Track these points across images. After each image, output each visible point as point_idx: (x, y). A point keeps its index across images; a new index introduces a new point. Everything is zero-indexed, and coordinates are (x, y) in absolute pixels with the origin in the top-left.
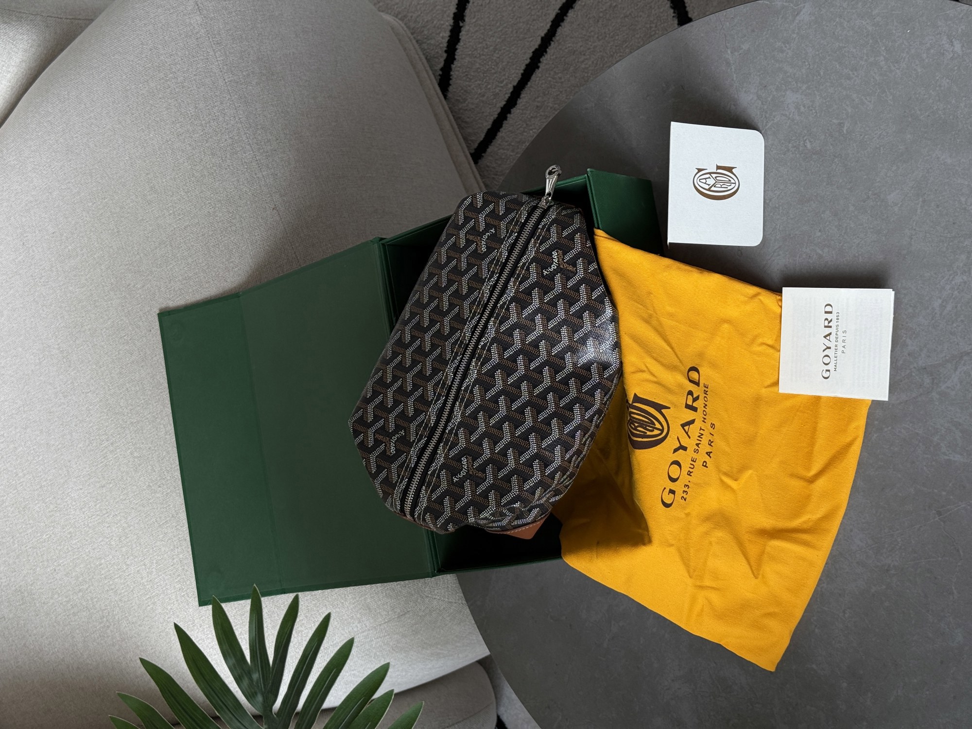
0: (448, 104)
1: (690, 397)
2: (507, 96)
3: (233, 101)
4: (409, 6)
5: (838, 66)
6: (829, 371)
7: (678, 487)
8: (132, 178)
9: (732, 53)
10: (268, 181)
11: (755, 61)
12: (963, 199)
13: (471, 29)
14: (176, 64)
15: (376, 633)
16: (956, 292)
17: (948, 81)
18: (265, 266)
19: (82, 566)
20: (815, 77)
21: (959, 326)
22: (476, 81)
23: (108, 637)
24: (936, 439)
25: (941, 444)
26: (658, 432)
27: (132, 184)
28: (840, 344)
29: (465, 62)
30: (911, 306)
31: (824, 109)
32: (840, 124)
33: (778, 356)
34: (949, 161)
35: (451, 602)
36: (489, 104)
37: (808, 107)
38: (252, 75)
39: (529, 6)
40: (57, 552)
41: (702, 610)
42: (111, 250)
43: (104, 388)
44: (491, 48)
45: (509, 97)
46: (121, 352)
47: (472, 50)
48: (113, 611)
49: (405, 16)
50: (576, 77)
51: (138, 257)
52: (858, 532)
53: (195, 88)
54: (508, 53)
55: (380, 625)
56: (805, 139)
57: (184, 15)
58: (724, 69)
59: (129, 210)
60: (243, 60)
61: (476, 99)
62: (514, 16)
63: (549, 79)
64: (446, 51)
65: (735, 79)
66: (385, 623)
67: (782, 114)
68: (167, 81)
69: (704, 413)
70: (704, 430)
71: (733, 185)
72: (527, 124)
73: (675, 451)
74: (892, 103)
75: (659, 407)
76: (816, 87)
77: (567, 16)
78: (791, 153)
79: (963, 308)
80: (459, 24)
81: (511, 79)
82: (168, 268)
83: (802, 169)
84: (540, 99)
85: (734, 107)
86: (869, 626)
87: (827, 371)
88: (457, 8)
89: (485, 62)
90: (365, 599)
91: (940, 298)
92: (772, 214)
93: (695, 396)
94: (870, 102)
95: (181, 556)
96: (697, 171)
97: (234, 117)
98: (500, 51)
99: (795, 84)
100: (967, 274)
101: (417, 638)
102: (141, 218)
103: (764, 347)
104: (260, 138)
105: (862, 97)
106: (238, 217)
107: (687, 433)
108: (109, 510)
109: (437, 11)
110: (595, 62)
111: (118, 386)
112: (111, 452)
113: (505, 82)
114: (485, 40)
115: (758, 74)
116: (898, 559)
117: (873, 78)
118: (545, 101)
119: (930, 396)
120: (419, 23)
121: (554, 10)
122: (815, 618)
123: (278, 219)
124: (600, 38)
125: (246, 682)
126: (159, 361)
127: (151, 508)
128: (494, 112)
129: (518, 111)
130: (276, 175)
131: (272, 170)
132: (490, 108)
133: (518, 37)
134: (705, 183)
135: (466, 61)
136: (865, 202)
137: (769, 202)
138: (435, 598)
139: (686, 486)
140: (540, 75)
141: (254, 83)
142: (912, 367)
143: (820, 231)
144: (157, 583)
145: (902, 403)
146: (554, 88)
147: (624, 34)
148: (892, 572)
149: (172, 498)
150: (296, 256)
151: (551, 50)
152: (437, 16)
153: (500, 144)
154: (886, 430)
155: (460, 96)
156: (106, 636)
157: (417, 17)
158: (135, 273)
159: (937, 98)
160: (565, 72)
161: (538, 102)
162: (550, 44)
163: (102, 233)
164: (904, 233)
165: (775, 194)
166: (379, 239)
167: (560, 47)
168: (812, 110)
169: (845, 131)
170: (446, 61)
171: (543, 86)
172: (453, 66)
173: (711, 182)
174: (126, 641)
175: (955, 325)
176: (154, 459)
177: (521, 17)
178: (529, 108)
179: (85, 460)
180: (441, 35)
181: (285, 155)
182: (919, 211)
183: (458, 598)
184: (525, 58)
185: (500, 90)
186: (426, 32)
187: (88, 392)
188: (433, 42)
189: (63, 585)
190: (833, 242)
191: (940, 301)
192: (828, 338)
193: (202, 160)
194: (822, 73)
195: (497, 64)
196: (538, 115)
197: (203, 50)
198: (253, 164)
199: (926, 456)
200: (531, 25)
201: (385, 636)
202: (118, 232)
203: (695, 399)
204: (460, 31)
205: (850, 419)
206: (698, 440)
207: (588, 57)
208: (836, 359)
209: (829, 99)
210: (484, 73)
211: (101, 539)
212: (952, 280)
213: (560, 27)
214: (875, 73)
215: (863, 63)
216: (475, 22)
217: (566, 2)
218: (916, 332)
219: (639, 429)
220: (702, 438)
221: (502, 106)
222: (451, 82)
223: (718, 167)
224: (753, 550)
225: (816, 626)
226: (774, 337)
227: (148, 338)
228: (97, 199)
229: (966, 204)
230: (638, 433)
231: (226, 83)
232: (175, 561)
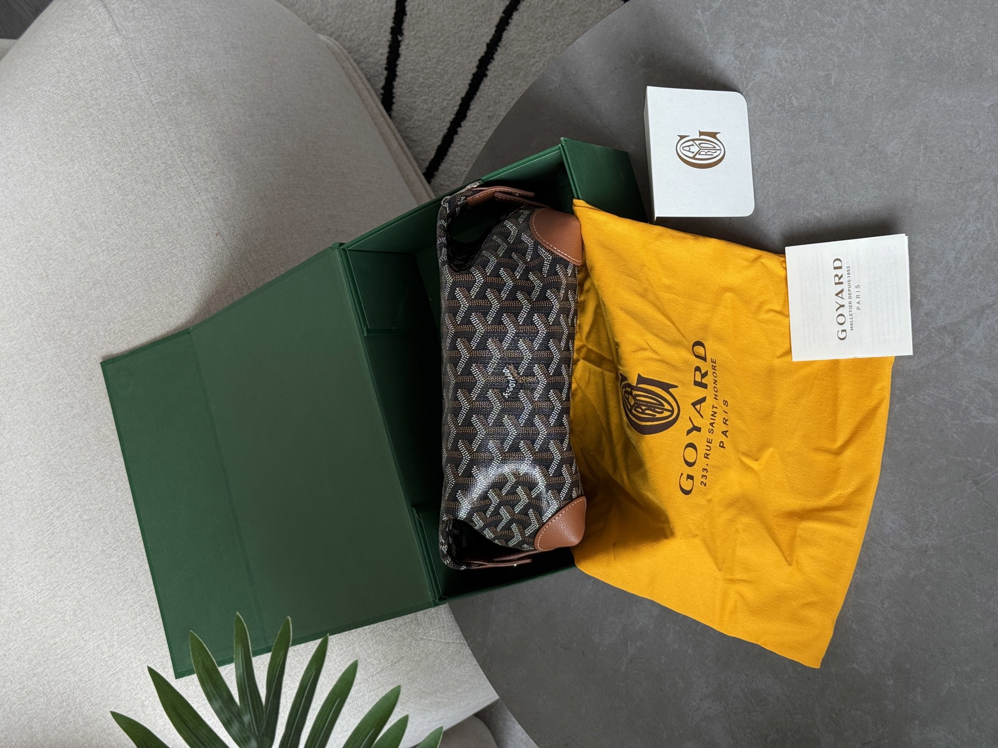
0: (394, 124)
1: (698, 373)
2: (456, 109)
3: (163, 123)
4: (343, 24)
5: (818, 14)
6: (845, 331)
7: (695, 471)
8: (58, 216)
9: (702, 13)
10: (208, 205)
11: (728, 19)
12: (968, 142)
13: (411, 42)
14: (97, 90)
15: (369, 686)
16: (970, 242)
17: (939, 17)
18: (213, 296)
19: (35, 647)
20: (795, 29)
21: (978, 278)
22: (421, 96)
23: (70, 723)
24: (964, 402)
25: (971, 407)
26: (669, 413)
27: (59, 223)
28: (854, 301)
29: (408, 78)
30: (922, 262)
31: (808, 61)
32: (827, 76)
33: (788, 322)
34: (949, 102)
35: (448, 643)
36: (437, 119)
37: (791, 62)
38: (181, 96)
39: (471, 12)
40: (6, 635)
41: (735, 607)
42: (41, 297)
43: (45, 448)
44: (435, 60)
45: (458, 110)
46: (60, 407)
47: (414, 64)
48: (73, 693)
49: (340, 36)
50: (527, 82)
51: (71, 300)
52: (890, 513)
53: (119, 112)
54: (452, 63)
55: (372, 676)
56: (790, 96)
57: (101, 37)
58: (695, 31)
59: (57, 252)
60: (170, 80)
61: (424, 115)
62: (455, 24)
63: (499, 86)
64: (386, 69)
65: (708, 40)
66: (377, 673)
67: (763, 72)
68: (88, 108)
69: (716, 390)
70: (716, 408)
71: (718, 152)
72: (479, 137)
73: (689, 432)
74: (881, 47)
75: (666, 387)
76: (797, 39)
77: (512, 19)
78: (777, 112)
79: (980, 257)
80: (397, 38)
81: (458, 90)
82: (106, 308)
83: (791, 129)
84: (491, 108)
85: (710, 71)
86: (912, 615)
87: (843, 331)
88: (394, 22)
89: (429, 75)
90: (354, 649)
91: (954, 250)
92: (762, 180)
93: (703, 372)
94: (858, 48)
95: (144, 624)
96: (679, 138)
97: (166, 140)
98: (444, 62)
99: (774, 39)
100: (981, 221)
101: (414, 686)
102: (71, 258)
103: (771, 314)
104: (195, 160)
105: (849, 45)
106: (178, 246)
107: (699, 412)
108: (60, 582)
109: (372, 27)
110: (546, 64)
111: (59, 444)
112: (57, 517)
113: (452, 95)
114: (427, 53)
115: (733, 32)
116: (935, 538)
117: (858, 23)
118: (497, 110)
119: (953, 357)
120: (354, 41)
121: (498, 13)
122: (851, 613)
123: (222, 244)
124: (549, 38)
125: (236, 726)
126: (104, 411)
127: (106, 574)
128: (443, 127)
129: (469, 124)
130: (217, 198)
131: (212, 194)
132: (439, 123)
133: (462, 46)
134: (689, 151)
135: (409, 76)
136: (861, 156)
137: (758, 168)
138: (430, 640)
139: (704, 469)
140: (489, 84)
141: (184, 103)
142: (930, 327)
143: (816, 193)
144: (120, 657)
145: (923, 368)
146: (505, 96)
147: (574, 32)
148: (931, 552)
149: (129, 560)
150: (246, 282)
151: (498, 56)
152: (374, 33)
153: (452, 161)
154: (908, 398)
155: (405, 114)
156: (67, 721)
157: (353, 35)
158: (70, 318)
159: (930, 37)
160: (516, 77)
161: (490, 112)
162: (496, 50)
163: (29, 279)
164: (907, 185)
165: (764, 159)
166: (338, 245)
167: (508, 52)
168: (795, 64)
169: (833, 83)
170: (387, 79)
171: (493, 94)
172: (395, 83)
173: (695, 149)
174: (91, 725)
175: (972, 277)
176: (107, 519)
177: (462, 25)
178: (481, 119)
179: (29, 530)
180: (380, 52)
181: (225, 177)
182: (921, 159)
183: (455, 637)
184: (471, 67)
185: (448, 104)
186: (363, 51)
187: (27, 455)
188: (371, 60)
189: (16, 670)
190: (831, 203)
191: (954, 253)
192: (840, 295)
193: (134, 189)
194: (802, 24)
195: (442, 76)
196: (491, 125)
197: (126, 72)
198: (191, 189)
199: (956, 422)
200: (474, 32)
201: (378, 688)
202: (47, 276)
203: (704, 375)
204: (399, 46)
205: (874, 381)
206: (711, 419)
207: (538, 59)
208: (851, 317)
209: (812, 51)
210: (428, 88)
211: (53, 615)
212: (965, 229)
213: (506, 31)
214: (859, 17)
215: (846, 8)
216: (415, 35)
217: (510, 3)
218: (931, 290)
219: (647, 412)
220: (715, 417)
221: (451, 120)
222: (394, 100)
223: (701, 133)
224: (784, 535)
225: (853, 621)
226: (781, 302)
227: (90, 388)
228: (21, 243)
229: (972, 146)
230: (646, 416)
231: (153, 105)
232: (138, 630)
